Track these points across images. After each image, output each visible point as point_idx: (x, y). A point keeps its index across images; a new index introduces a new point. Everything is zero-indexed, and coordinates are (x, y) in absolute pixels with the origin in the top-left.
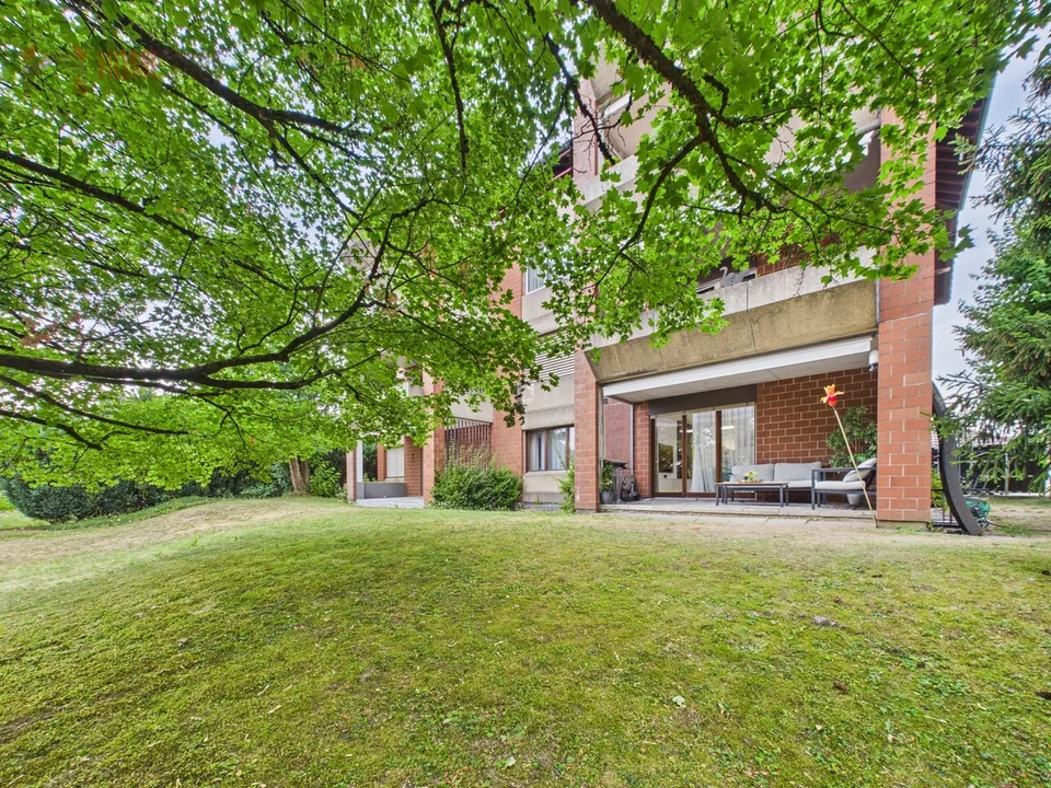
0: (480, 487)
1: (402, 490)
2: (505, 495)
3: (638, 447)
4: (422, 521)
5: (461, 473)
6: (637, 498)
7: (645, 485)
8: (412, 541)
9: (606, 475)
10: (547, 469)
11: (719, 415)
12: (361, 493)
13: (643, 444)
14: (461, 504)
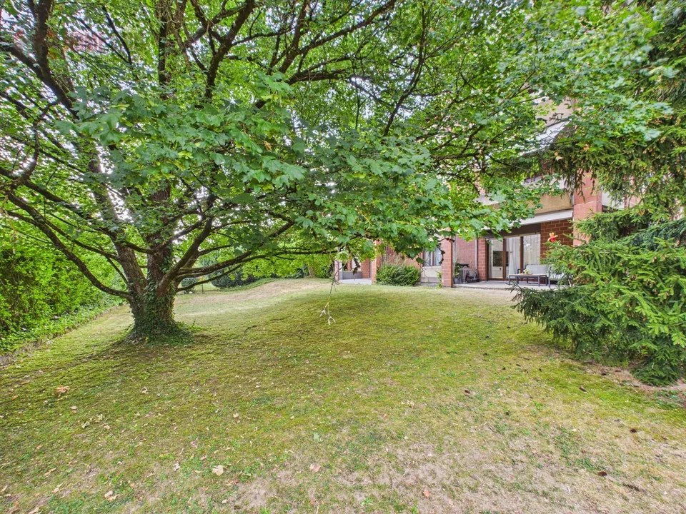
0: (398, 275)
1: (361, 276)
2: (411, 278)
3: (480, 254)
4: (373, 290)
5: (389, 268)
6: (478, 281)
7: (483, 274)
8: (371, 296)
9: (457, 270)
10: (433, 265)
11: (522, 238)
12: (341, 277)
13: (482, 253)
14: (389, 283)
